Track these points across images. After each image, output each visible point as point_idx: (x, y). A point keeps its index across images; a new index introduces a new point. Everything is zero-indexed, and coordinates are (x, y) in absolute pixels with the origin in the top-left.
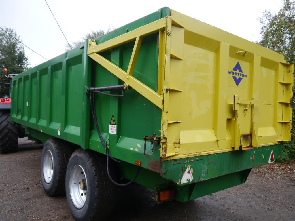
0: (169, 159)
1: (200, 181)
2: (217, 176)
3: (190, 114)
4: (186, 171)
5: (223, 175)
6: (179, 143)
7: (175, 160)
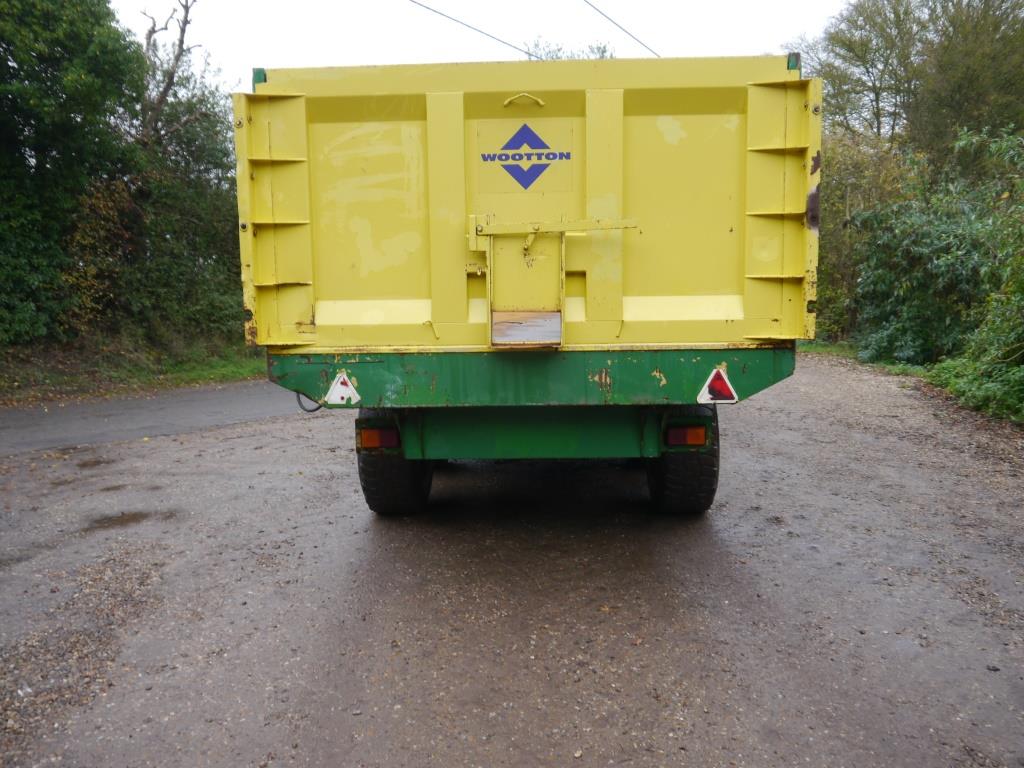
0: (285, 352)
1: (381, 406)
2: (444, 405)
3: (353, 266)
4: (336, 379)
5: (467, 405)
6: (313, 323)
7: (303, 356)
